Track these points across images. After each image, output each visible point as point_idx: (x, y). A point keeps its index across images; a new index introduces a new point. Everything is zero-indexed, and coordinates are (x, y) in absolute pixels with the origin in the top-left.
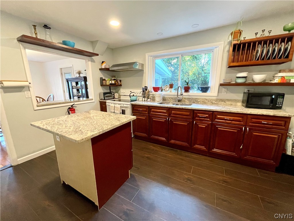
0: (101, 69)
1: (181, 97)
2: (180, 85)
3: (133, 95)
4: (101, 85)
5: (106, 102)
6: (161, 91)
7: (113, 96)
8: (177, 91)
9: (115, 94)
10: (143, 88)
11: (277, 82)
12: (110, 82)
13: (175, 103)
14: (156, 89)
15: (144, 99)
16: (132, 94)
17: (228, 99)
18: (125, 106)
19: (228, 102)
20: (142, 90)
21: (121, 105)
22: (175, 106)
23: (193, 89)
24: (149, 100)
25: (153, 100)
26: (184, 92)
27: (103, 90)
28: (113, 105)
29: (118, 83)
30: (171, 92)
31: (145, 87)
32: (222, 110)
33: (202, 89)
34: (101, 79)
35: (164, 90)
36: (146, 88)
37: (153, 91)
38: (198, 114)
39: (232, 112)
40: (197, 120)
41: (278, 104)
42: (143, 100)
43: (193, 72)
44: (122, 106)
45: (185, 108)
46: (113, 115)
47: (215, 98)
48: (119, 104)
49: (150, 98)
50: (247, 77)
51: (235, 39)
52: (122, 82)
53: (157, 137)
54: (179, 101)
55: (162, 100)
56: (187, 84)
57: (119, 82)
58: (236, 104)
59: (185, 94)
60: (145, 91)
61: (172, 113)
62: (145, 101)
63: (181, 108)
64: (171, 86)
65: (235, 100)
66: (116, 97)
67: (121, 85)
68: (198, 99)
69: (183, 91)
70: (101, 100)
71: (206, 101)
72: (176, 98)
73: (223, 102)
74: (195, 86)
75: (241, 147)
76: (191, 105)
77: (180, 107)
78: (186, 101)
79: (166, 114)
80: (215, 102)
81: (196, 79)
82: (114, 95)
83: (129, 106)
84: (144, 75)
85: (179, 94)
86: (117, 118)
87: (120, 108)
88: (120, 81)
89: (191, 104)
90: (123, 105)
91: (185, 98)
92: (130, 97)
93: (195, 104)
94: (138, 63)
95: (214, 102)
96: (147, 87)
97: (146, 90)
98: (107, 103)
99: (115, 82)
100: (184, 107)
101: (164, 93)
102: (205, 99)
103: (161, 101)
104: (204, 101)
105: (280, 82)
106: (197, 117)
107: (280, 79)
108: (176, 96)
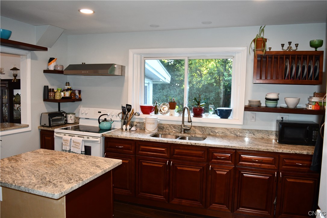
0: (46, 71)
1: (190, 124)
2: (186, 105)
3: (105, 119)
4: (45, 100)
5: (53, 132)
6: (155, 113)
7: (65, 119)
8: (182, 115)
9: (69, 116)
10: (122, 107)
11: (311, 109)
12: (62, 94)
13: (180, 135)
14: (146, 110)
15: (124, 127)
16: (103, 118)
17: (257, 130)
18: (91, 139)
19: (258, 135)
20: (121, 111)
21: (83, 137)
22: (179, 141)
23: (208, 112)
24: (133, 129)
25: (142, 128)
26: (194, 117)
27: (47, 108)
28: (67, 137)
29: (75, 95)
30: (171, 115)
31: (127, 105)
32: (248, 148)
33: (220, 113)
34: (46, 88)
35: (161, 111)
36: (128, 107)
37: (141, 113)
38: (215, 154)
39: (260, 150)
40: (215, 163)
41: (314, 138)
42: (122, 129)
43: (208, 69)
44: (86, 139)
45: (196, 144)
46: (83, 158)
47: (240, 127)
48: (79, 136)
49: (136, 126)
50: (278, 99)
51: (259, 49)
52: (82, 93)
53: (148, 195)
54: (186, 131)
55: (157, 129)
56: (198, 104)
57: (77, 94)
58: (269, 137)
59: (194, 119)
60: (127, 113)
61: (175, 153)
62: (126, 130)
63: (189, 144)
64: (172, 106)
65: (267, 131)
66: (70, 121)
67: (80, 100)
68: (215, 128)
69: (192, 114)
70: (42, 128)
71: (227, 132)
72: (181, 126)
73: (251, 134)
74: (210, 107)
75: (275, 201)
76: (204, 139)
77: (187, 143)
78: (197, 132)
79: (165, 153)
80: (241, 135)
81: (215, 84)
82: (66, 117)
83: (98, 139)
84: (125, 84)
85: (186, 119)
86: (93, 163)
87: (81, 144)
88: (80, 92)
89: (204, 137)
90: (88, 138)
91: (195, 127)
92: (99, 123)
93: (211, 138)
94: (116, 66)
95: (239, 133)
96: (131, 106)
97: (129, 110)
98: (55, 134)
99: (71, 94)
100: (193, 142)
101: (159, 116)
102: (226, 129)
103: (156, 131)
104: (224, 131)
105: (314, 109)
106: (214, 159)
107: (314, 106)
108: (181, 123)
